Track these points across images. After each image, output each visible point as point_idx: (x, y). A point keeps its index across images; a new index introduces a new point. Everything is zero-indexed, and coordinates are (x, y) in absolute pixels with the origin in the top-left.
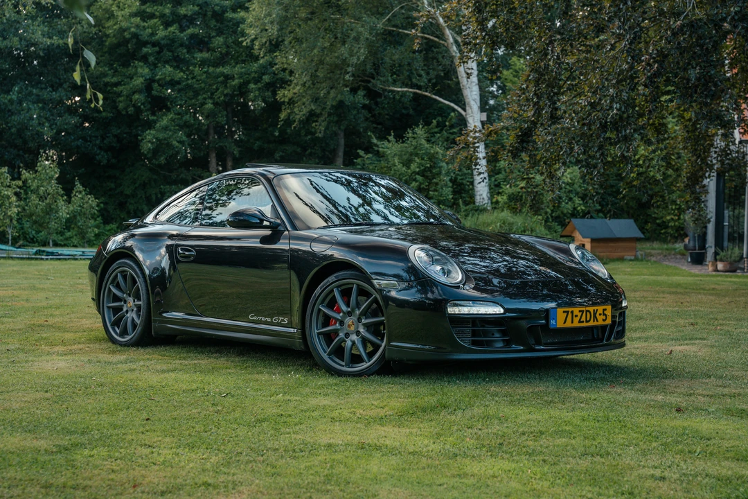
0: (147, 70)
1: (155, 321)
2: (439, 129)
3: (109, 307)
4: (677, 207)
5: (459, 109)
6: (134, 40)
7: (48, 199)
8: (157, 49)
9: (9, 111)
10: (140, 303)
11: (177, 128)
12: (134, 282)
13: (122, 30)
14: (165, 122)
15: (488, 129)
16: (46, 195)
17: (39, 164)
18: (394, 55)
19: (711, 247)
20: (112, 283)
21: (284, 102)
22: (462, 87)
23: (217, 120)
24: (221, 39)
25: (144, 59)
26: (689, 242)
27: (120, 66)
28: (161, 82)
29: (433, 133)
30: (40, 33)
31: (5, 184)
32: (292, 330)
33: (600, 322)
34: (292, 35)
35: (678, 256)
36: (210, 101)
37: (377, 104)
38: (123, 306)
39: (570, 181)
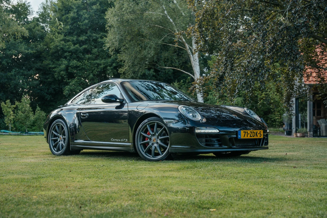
0: (66, 62)
1: (71, 144)
2: (184, 83)
3: (52, 140)
4: (280, 113)
5: (192, 75)
6: (62, 50)
7: (26, 113)
8: (70, 54)
9: (11, 79)
10: (65, 137)
11: (78, 85)
12: (63, 128)
13: (57, 46)
14: (73, 82)
15: (205, 78)
16: (25, 111)
17: (22, 99)
18: (165, 54)
19: (294, 129)
20: (53, 130)
21: (121, 73)
22: (193, 66)
23: (94, 81)
24: (96, 49)
25: (65, 58)
26: (285, 127)
27: (55, 60)
28: (72, 67)
29: (181, 85)
30: (24, 48)
31: (8, 106)
32: (129, 144)
33: (259, 137)
34: (124, 47)
35: (281, 133)
36: (92, 74)
37: (158, 75)
38: (58, 139)
39: (237, 103)
